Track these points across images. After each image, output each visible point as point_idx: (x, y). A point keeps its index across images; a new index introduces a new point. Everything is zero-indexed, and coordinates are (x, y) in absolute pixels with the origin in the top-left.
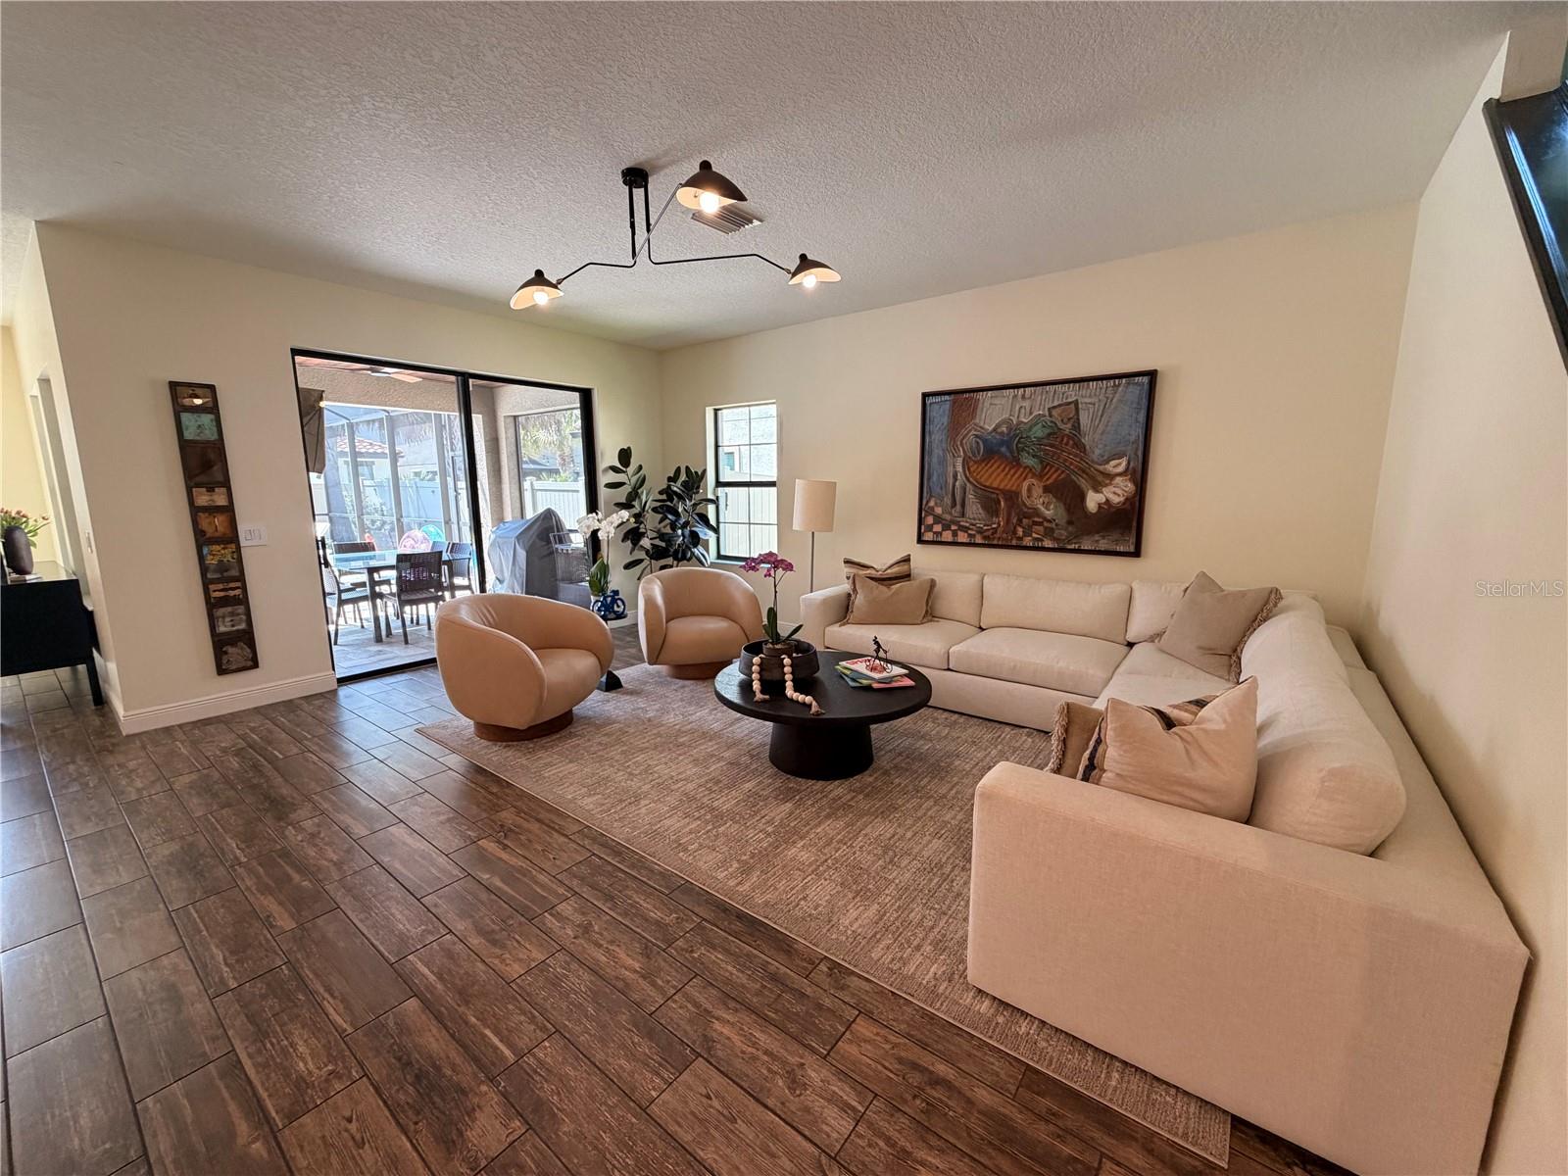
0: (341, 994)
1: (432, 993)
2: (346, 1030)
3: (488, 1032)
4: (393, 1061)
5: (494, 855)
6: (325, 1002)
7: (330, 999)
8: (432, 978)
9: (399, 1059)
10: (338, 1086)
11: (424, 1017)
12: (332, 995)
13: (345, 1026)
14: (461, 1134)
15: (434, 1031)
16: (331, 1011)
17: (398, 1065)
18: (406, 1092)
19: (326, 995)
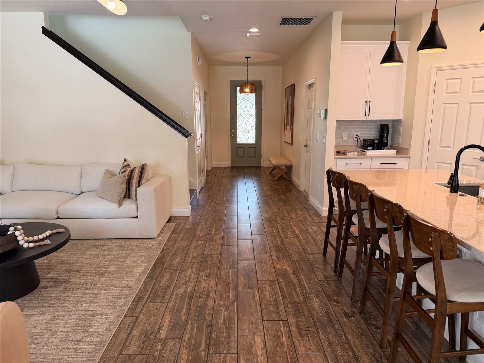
0: (253, 301)
1: (234, 289)
2: (257, 291)
3: (230, 275)
4: (251, 280)
5: (169, 326)
6: (258, 301)
7: (257, 301)
8: (230, 292)
9: (250, 280)
10: (263, 281)
11: (240, 284)
12: (256, 301)
13: (257, 292)
14: (248, 265)
15: (240, 281)
16: (258, 298)
17: (251, 279)
18: (252, 274)
19: (257, 303)
